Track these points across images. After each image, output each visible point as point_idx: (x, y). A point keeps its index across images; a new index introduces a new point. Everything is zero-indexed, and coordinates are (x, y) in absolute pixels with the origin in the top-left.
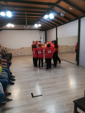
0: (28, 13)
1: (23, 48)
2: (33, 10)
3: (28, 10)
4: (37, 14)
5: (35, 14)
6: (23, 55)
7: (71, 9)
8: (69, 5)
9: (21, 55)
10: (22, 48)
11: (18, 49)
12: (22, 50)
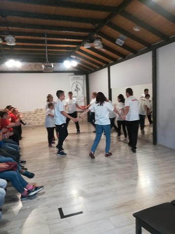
1: (41, 110)
2: (60, 32)
6: (40, 124)
7: (137, 30)
8: (132, 23)
12: (38, 114)
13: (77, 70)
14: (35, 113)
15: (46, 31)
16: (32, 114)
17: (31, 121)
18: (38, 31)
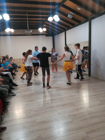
0: (30, 15)
2: (35, 11)
3: (29, 11)
4: (41, 15)
5: (39, 15)
11: (20, 59)
13: (47, 34)
15: (27, 11)
18: (23, 11)
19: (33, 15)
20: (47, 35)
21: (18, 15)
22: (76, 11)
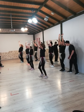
0: (14, 17)
1: (12, 51)
2: (18, 14)
3: (13, 14)
4: (23, 18)
5: (21, 18)
6: (11, 58)
7: (52, 14)
8: (50, 11)
9: (9, 58)
10: (10, 51)
11: (6, 53)
12: (10, 53)
13: (29, 32)
14: (9, 53)
15: (11, 14)
16: (7, 54)
17: (7, 57)
18: (7, 14)
19: (17, 18)
20: (29, 34)
21: (3, 17)
22: (51, 15)
